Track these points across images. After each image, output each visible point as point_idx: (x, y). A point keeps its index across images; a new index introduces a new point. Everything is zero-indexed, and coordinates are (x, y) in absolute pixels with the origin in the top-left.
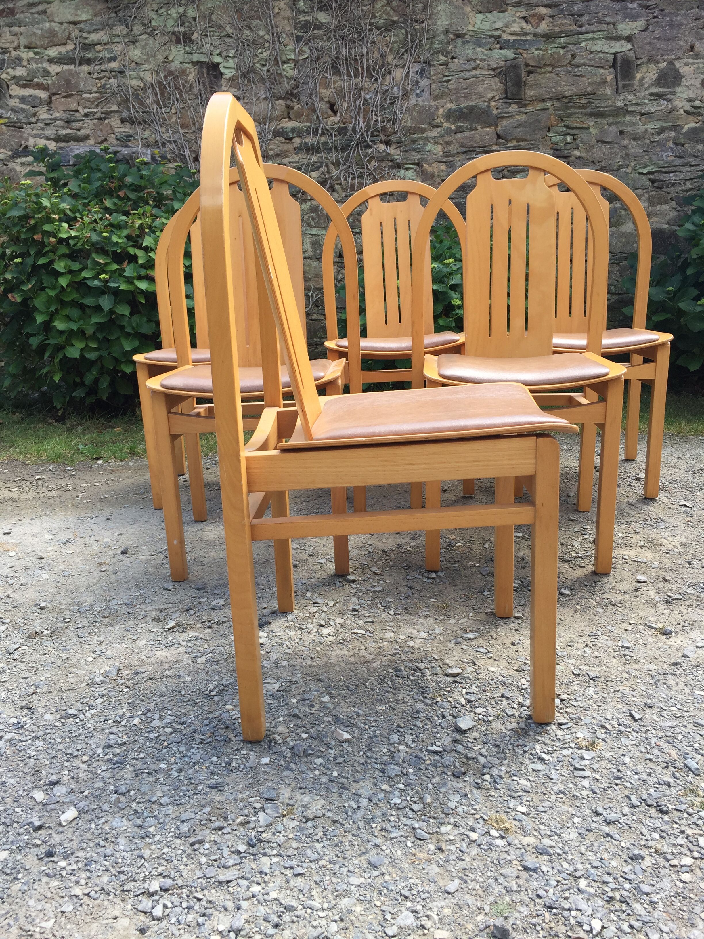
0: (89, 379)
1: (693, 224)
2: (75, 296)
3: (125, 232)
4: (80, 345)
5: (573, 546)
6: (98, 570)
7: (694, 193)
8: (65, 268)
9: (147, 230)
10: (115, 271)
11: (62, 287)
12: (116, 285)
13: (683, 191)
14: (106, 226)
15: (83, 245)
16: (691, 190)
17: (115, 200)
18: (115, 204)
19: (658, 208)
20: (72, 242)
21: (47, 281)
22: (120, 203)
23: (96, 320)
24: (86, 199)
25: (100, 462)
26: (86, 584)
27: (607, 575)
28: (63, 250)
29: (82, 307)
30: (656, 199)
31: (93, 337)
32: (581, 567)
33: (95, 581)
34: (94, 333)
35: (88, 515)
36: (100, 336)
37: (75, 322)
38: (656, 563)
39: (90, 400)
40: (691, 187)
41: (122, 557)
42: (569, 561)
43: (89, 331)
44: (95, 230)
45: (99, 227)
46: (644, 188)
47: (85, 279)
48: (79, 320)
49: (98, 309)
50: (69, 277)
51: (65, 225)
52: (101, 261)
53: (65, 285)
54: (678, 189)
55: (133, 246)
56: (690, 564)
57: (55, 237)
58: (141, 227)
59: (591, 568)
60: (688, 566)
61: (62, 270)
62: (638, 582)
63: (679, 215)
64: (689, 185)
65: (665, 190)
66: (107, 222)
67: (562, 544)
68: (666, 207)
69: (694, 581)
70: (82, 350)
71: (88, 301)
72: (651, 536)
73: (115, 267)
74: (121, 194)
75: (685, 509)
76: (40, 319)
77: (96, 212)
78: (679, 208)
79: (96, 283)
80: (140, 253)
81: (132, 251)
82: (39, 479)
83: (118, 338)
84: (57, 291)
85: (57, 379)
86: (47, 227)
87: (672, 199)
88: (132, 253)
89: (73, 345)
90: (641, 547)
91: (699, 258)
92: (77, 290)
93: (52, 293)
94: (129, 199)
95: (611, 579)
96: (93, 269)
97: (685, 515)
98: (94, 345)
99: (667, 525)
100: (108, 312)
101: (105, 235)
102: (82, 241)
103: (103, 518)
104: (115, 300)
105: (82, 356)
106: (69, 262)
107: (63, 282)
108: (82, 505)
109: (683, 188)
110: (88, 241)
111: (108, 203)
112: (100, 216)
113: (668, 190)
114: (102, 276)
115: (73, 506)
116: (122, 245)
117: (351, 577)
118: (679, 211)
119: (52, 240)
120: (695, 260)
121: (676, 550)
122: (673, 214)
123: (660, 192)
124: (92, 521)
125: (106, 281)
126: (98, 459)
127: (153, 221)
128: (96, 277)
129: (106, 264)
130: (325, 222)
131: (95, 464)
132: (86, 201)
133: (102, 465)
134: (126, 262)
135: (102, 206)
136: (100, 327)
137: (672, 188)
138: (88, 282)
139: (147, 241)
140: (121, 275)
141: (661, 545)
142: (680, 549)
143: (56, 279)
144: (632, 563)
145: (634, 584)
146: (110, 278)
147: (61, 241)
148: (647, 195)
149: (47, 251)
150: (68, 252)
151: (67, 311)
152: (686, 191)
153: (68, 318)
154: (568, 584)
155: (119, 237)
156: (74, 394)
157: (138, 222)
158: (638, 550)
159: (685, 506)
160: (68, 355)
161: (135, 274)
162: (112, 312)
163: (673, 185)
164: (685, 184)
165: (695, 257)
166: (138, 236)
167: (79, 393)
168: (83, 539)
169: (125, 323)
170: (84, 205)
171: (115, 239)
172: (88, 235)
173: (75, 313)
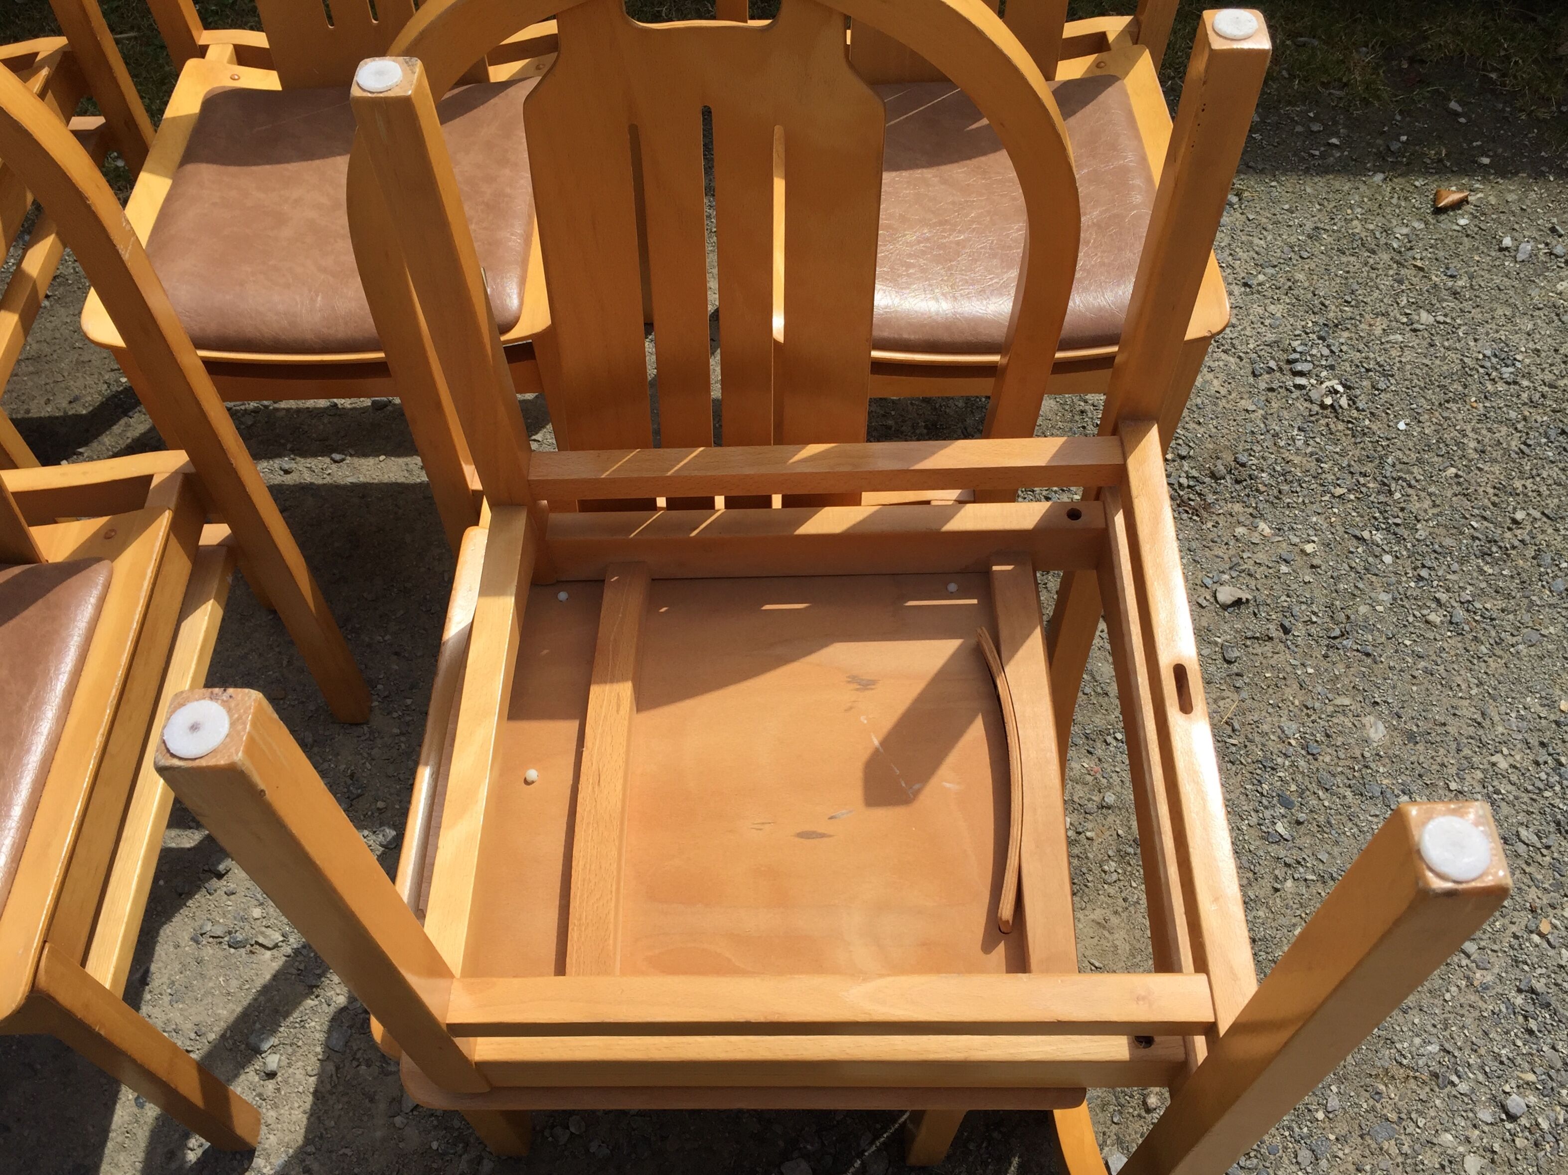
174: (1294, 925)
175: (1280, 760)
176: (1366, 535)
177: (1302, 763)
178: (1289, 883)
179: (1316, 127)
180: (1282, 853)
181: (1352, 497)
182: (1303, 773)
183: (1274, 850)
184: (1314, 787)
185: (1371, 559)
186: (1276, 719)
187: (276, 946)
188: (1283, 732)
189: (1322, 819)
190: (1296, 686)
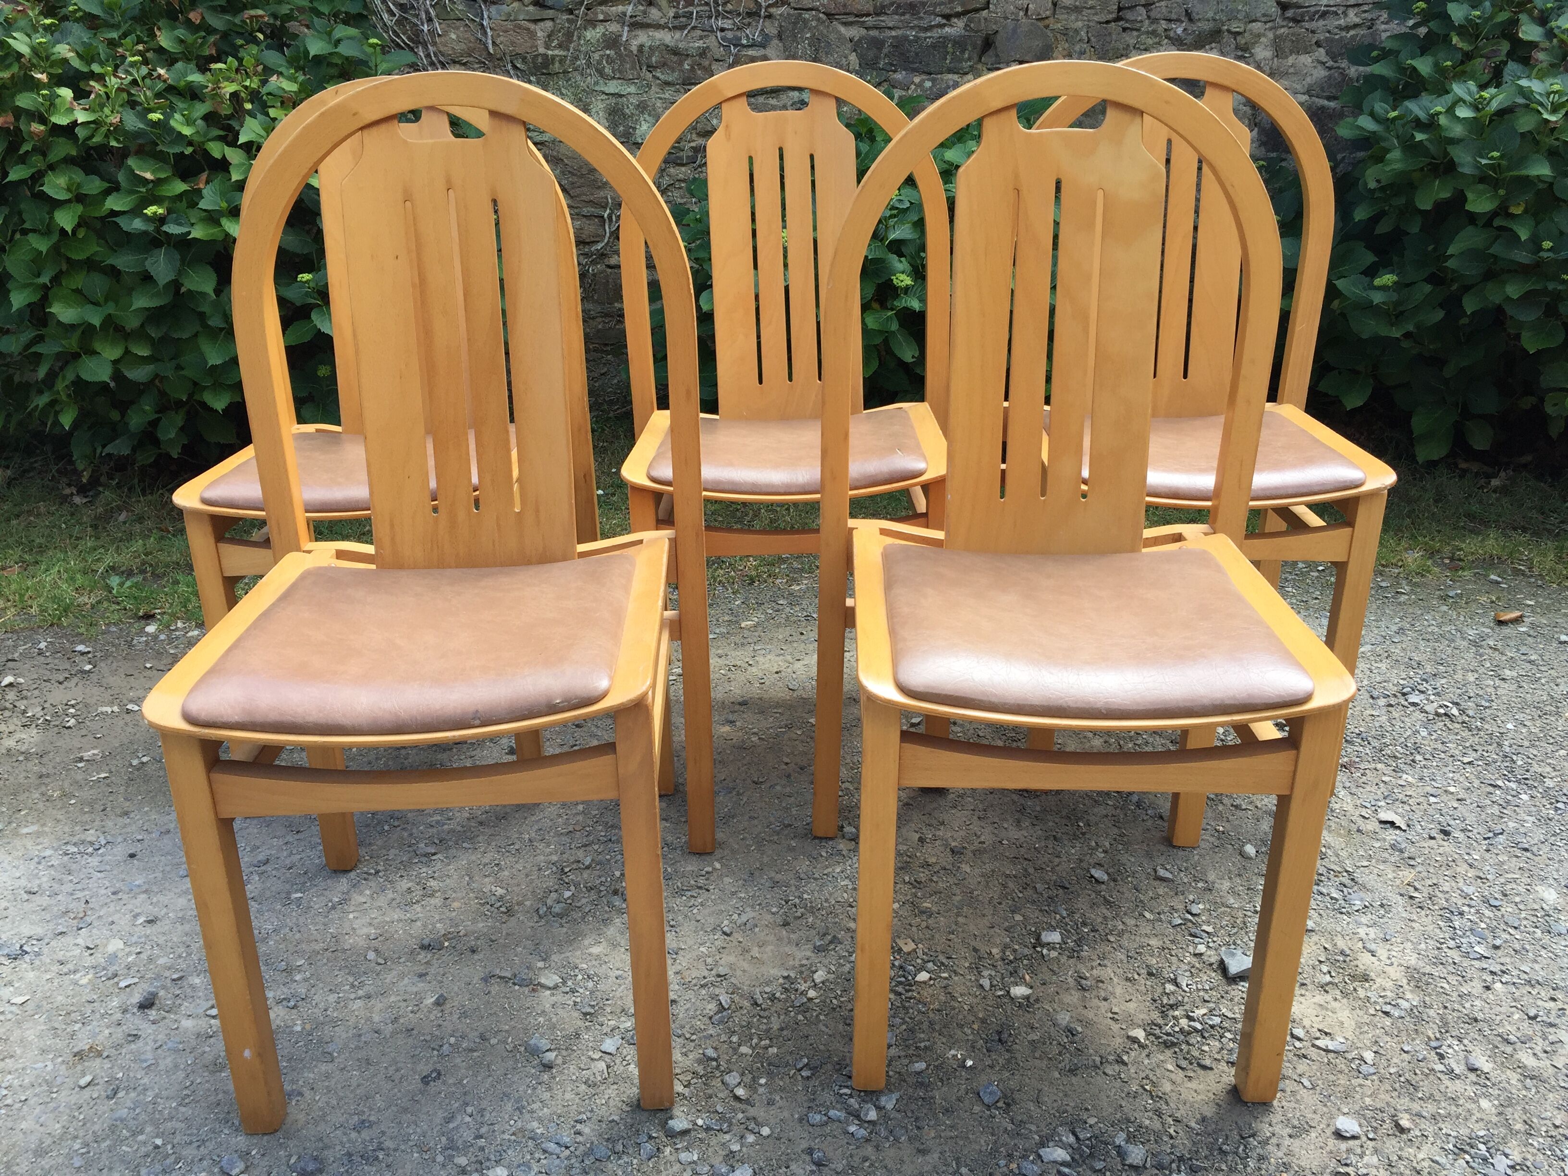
0: (136, 420)
1: (1372, 115)
2: (94, 248)
3: (201, 109)
4: (111, 352)
5: (1175, 982)
6: (70, 1082)
7: (1362, 32)
8: (69, 190)
9: (248, 106)
10: (180, 197)
11: (63, 231)
12: (183, 230)
13: (1341, 28)
14: (158, 95)
15: (107, 136)
16: (1356, 26)
17: (181, 32)
18: (182, 41)
19: (1291, 60)
20: (81, 133)
21: (32, 215)
22: (190, 38)
23: (142, 301)
24: (115, 27)
25: (151, 629)
26: (33, 1140)
27: (1264, 1105)
28: (63, 149)
29: (114, 273)
30: (1288, 44)
31: (140, 335)
32: (1205, 1068)
33: (57, 1129)
34: (142, 325)
35: (91, 835)
36: (154, 333)
37: (96, 304)
38: (1369, 1056)
39: (145, 458)
40: (1357, 20)
41: (136, 1022)
42: (1174, 1044)
43: (133, 323)
44: (132, 104)
45: (144, 95)
46: (1268, 19)
47: (114, 213)
48: (106, 300)
49: (147, 278)
50: (79, 209)
51: (66, 93)
52: (148, 176)
53: (69, 229)
54: (1332, 23)
55: (220, 138)
56: (1441, 1057)
57: (43, 120)
58: (235, 95)
59: (1228, 1076)
60: (1440, 1067)
61: (62, 196)
62: (1339, 1135)
63: (1330, 77)
64: (1353, 17)
65: (1306, 25)
66: (160, 86)
67: (1150, 974)
68: (1306, 60)
69: (1464, 1131)
70: (115, 362)
71: (124, 261)
72: (1341, 944)
73: (180, 187)
74: (194, 16)
75: (1391, 835)
76: (18, 300)
77: (133, 64)
78: (1330, 63)
79: (137, 224)
80: (234, 156)
81: (216, 150)
82: (11, 685)
83: (196, 335)
84: (55, 237)
85: (67, 420)
86: (24, 101)
87: (1318, 44)
88: (217, 155)
89: (94, 353)
90: (1324, 988)
91: (1382, 189)
92: (100, 235)
93: (42, 245)
94: (210, 30)
95: (1276, 1118)
96: (131, 192)
97: (1395, 857)
98: (143, 351)
99: (1368, 897)
100: (167, 286)
101: (155, 116)
102: (104, 129)
103: (120, 851)
104: (183, 261)
105: (117, 376)
106: (78, 176)
107: (66, 220)
108: (86, 794)
109: (1342, 22)
110: (118, 130)
111: (164, 40)
112: (144, 70)
113: (1313, 25)
114: (151, 210)
115: (65, 795)
116: (196, 139)
117: (679, 1123)
118: (1330, 68)
119: (37, 128)
120: (1372, 191)
121: (1405, 1004)
122: (1320, 73)
123: (1297, 30)
124: (94, 861)
125: (161, 220)
126: (149, 617)
127: (264, 82)
128: (136, 211)
129: (158, 182)
130: (633, 68)
131: (141, 632)
132: (114, 35)
133: (155, 637)
134: (204, 176)
135: (152, 45)
136: (154, 316)
137: (1321, 23)
138: (117, 220)
139: (249, 131)
140: (193, 205)
141: (1366, 978)
142: (1412, 998)
143: (51, 213)
144: (1313, 1053)
145: (1332, 1143)
146: (169, 211)
147: (57, 130)
148: (1270, 35)
149: (27, 152)
150: (74, 153)
151: (78, 280)
152: (1348, 28)
153: (81, 296)
154: (1183, 1145)
155: (189, 122)
156: (109, 449)
157: (229, 88)
158: (1320, 998)
159: (1392, 824)
160: (86, 376)
161: (224, 205)
162: (176, 285)
163: (1324, 15)
164: (1345, 14)
165: (1372, 185)
166: (230, 117)
167: (120, 448)
168: (62, 939)
169: (205, 308)
170: (112, 44)
171: (177, 123)
172: (115, 119)
173: (97, 284)
174: (1512, 1013)
175: (1466, 909)
176: (1500, 783)
177: (1487, 913)
178: (1498, 985)
179: (1384, 584)
180: (1485, 966)
181: (1480, 763)
182: (1490, 918)
183: (1477, 964)
184: (1503, 926)
185: (1509, 797)
186: (1454, 884)
187: (556, 987)
188: (1462, 891)
189: (1517, 947)
190: (1466, 866)
